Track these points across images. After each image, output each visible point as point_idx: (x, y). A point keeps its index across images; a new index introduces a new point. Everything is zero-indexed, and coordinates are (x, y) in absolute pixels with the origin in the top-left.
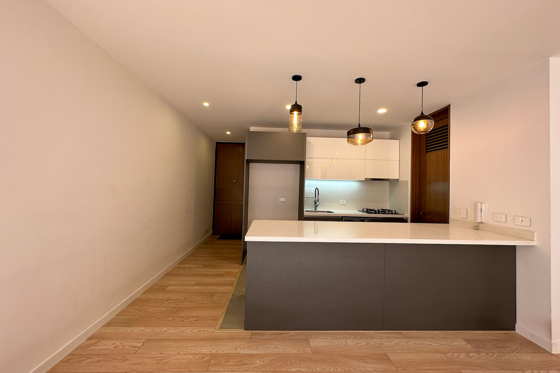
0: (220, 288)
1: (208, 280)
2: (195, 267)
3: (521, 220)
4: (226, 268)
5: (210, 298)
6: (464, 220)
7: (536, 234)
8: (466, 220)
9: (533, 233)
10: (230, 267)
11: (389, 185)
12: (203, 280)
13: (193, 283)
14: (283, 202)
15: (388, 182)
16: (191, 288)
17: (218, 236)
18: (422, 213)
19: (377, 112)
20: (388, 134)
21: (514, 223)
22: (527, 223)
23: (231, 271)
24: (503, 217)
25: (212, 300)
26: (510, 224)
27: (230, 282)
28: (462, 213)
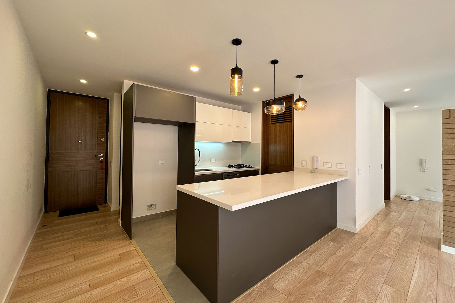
0: (134, 277)
1: (103, 274)
2: (61, 264)
3: (340, 165)
4: (113, 249)
5: (134, 296)
6: (304, 168)
7: (348, 172)
8: (306, 168)
9: (347, 172)
10: (118, 247)
11: (241, 146)
12: (96, 276)
13: (86, 286)
14: (163, 164)
15: (240, 144)
16: (88, 296)
17: (58, 213)
18: (268, 165)
19: (253, 90)
20: (240, 107)
21: (336, 167)
22: (343, 166)
23: (124, 251)
24: (330, 164)
25: (140, 297)
26: (334, 168)
27: (138, 264)
28: (303, 164)
